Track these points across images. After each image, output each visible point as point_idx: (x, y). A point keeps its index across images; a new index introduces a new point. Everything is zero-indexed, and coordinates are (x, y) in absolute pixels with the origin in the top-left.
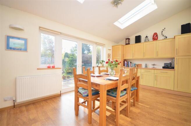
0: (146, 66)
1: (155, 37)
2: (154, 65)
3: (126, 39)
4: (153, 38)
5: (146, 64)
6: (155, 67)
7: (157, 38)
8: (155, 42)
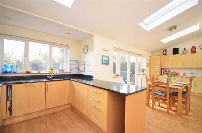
0: (184, 74)
1: (193, 50)
2: (192, 74)
3: (164, 50)
4: (192, 51)
5: (184, 73)
6: (193, 75)
7: (196, 51)
8: (194, 54)
